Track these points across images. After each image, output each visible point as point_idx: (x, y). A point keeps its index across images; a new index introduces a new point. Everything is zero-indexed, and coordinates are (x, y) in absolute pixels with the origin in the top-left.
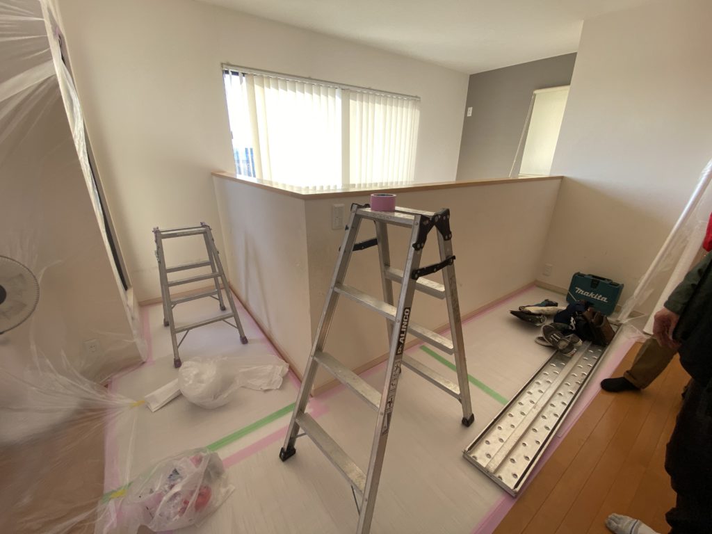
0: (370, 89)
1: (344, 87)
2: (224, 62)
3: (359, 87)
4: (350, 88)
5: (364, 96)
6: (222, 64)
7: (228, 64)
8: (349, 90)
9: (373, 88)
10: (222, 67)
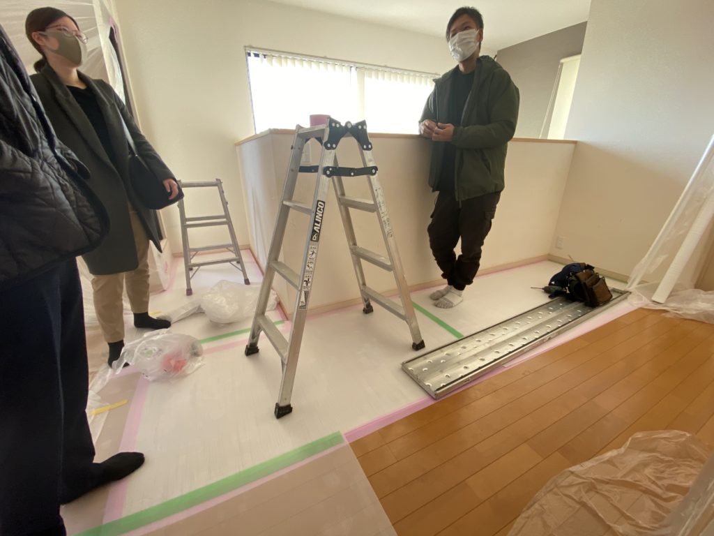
0: (386, 67)
1: (358, 65)
2: (247, 44)
3: (375, 65)
4: (365, 66)
5: (380, 74)
6: (245, 47)
7: (251, 47)
8: (363, 67)
9: (388, 65)
10: (245, 50)
